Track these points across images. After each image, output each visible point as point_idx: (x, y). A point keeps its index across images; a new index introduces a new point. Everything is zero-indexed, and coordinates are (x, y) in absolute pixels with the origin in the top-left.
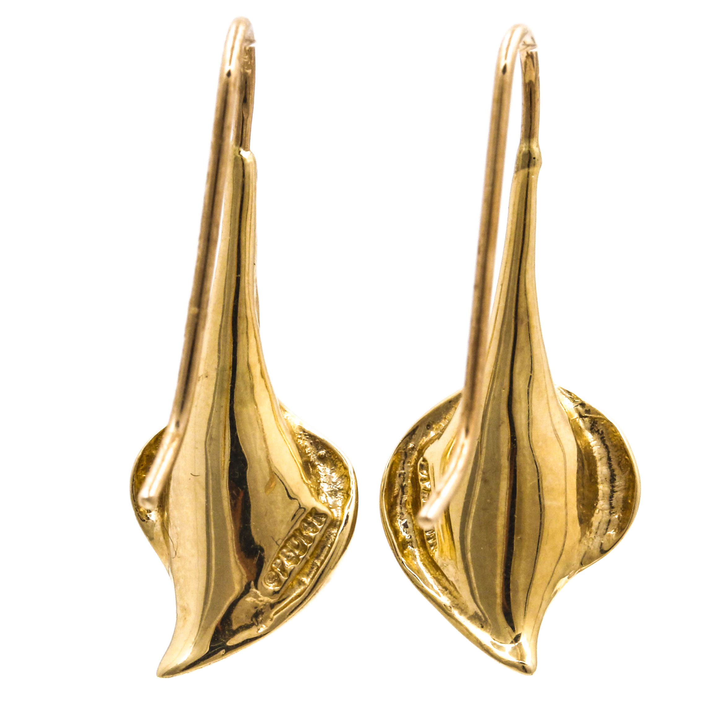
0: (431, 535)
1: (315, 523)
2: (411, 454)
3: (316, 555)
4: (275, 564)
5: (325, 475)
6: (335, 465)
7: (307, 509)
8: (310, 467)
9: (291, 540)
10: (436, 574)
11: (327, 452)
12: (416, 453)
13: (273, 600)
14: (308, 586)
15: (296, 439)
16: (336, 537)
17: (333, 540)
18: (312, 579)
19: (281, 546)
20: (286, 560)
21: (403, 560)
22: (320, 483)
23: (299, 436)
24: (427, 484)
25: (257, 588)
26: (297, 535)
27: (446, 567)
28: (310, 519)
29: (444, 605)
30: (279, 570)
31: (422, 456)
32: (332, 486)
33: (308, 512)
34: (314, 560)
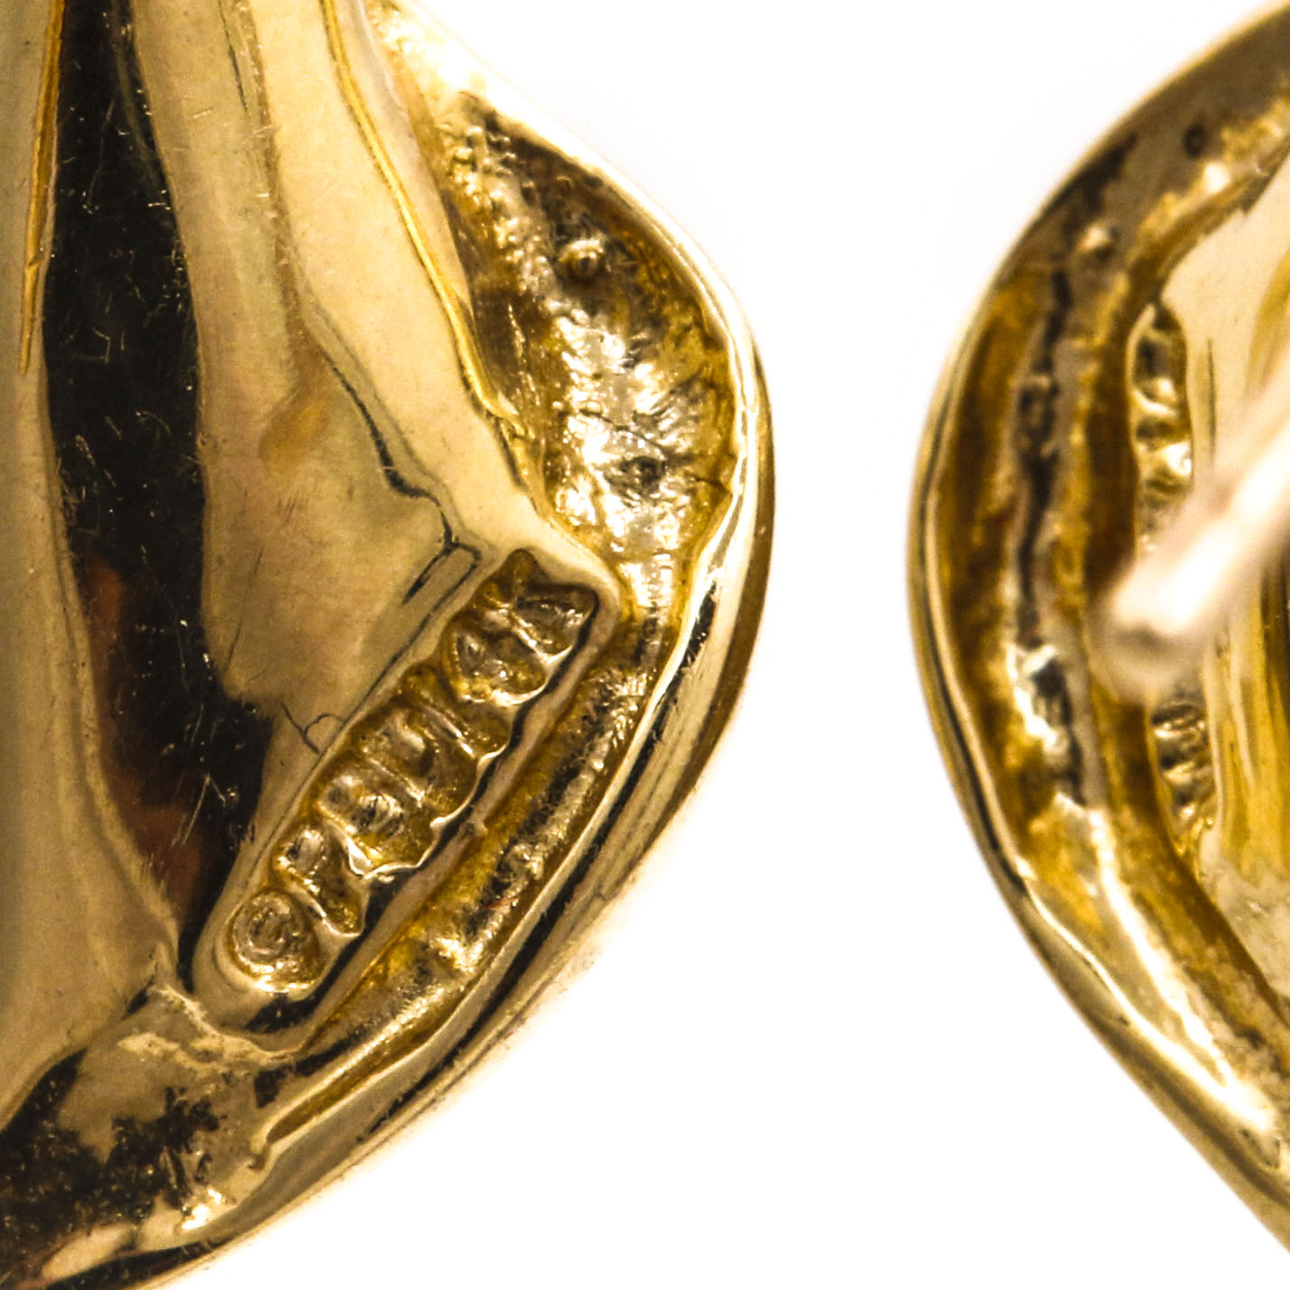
0: (1188, 737)
1: (524, 636)
2: (1096, 288)
3: (520, 817)
4: (294, 853)
5: (594, 370)
6: (657, 323)
7: (485, 551)
8: (514, 323)
9: (388, 723)
10: (1201, 958)
11: (612, 247)
12: (1120, 285)
13: (270, 1054)
14: (470, 985)
15: (445, 164)
16: (637, 717)
17: (621, 736)
18: (493, 946)
19: (330, 754)
20: (354, 837)
21: (1024, 868)
22: (564, 414)
23: (464, 152)
24: (1174, 456)
25: (189, 987)
26: (421, 698)
27: (1256, 916)
28: (500, 614)
29: (1246, 1134)
30: (315, 890)
31: (1155, 298)
32: (630, 435)
33: (490, 571)
34: (514, 842)
